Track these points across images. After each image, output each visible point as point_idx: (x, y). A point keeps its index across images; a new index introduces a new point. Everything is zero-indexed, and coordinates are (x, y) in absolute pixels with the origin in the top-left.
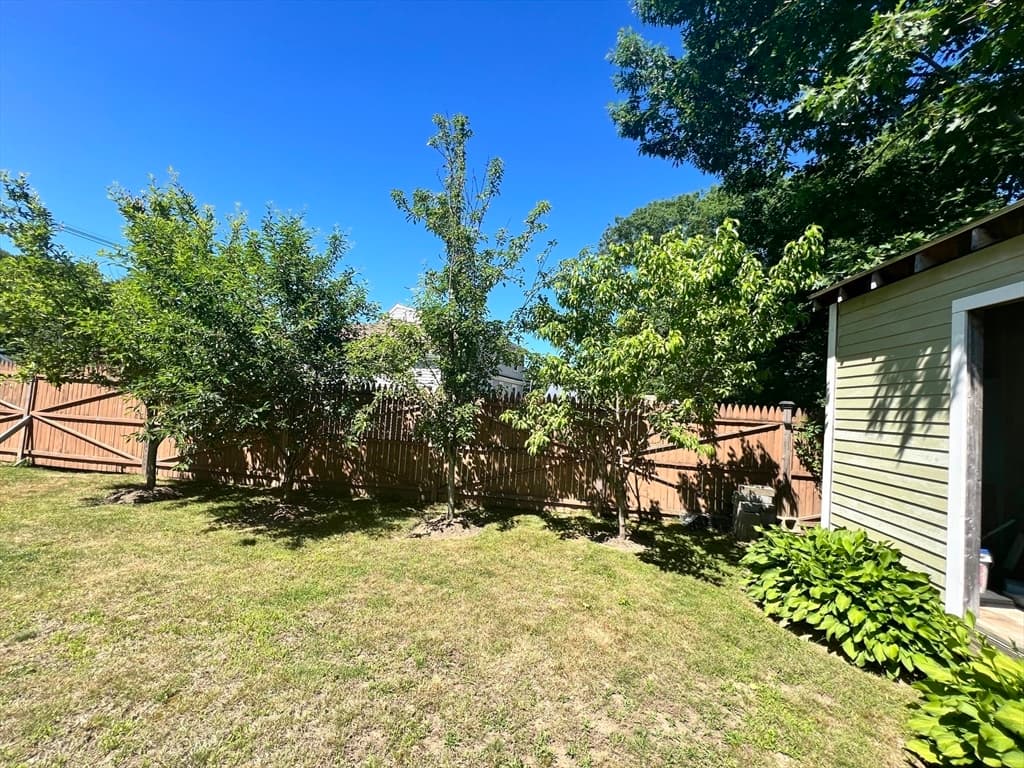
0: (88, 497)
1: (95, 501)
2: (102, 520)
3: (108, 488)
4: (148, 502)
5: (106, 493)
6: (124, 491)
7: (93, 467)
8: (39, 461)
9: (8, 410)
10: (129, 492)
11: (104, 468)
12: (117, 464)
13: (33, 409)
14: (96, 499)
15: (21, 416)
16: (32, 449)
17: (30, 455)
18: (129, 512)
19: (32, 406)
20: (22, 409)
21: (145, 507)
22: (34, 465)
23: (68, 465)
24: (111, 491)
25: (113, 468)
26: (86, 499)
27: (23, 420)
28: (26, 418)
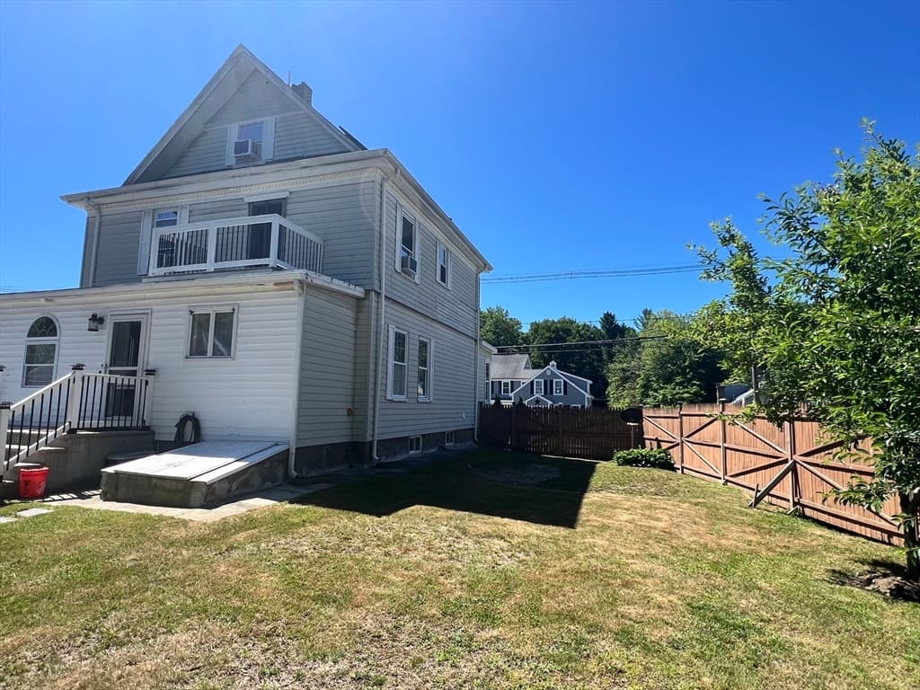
0: (837, 568)
1: (841, 577)
2: (835, 607)
3: (863, 562)
4: (907, 598)
5: (858, 569)
6: (881, 570)
7: (857, 528)
8: (808, 512)
9: (777, 454)
10: (885, 576)
11: (868, 532)
12: (883, 531)
13: (795, 453)
14: (845, 575)
15: (786, 461)
16: (801, 497)
17: (799, 503)
18: (873, 607)
19: (793, 451)
20: (786, 454)
21: (901, 607)
22: (803, 516)
23: (832, 521)
24: (866, 568)
25: (878, 535)
26: (834, 571)
27: (788, 465)
28: (790, 462)
